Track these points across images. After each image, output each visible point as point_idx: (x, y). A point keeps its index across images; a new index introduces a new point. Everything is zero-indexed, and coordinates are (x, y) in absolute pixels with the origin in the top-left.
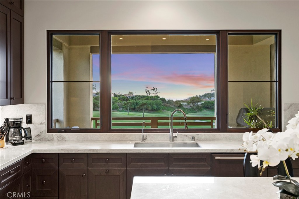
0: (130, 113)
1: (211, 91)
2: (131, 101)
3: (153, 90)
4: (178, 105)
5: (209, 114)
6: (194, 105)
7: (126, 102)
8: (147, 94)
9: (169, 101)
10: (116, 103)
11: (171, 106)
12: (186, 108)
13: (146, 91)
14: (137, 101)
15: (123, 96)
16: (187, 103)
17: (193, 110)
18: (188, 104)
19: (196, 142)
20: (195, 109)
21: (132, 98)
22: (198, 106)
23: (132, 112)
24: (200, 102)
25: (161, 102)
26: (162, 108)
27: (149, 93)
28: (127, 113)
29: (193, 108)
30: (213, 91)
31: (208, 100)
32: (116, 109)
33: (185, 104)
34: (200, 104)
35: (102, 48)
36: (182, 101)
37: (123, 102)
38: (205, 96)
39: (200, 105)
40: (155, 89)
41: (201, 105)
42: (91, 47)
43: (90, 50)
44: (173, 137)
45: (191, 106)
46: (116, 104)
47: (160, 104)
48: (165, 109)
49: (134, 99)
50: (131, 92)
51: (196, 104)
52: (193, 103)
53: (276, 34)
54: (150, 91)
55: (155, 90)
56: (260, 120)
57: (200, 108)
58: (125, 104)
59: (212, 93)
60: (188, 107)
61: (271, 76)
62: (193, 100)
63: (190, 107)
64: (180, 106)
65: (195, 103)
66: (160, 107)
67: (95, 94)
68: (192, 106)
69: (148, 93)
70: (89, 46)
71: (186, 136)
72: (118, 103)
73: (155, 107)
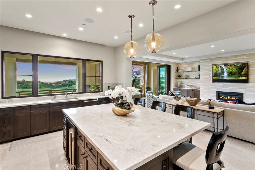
0: (23, 89)
2: (24, 84)
4: (51, 85)
6: (58, 85)
7: (21, 84)
9: (46, 83)
11: (47, 86)
14: (28, 84)
15: (19, 81)
17: (58, 87)
18: (56, 85)
19: (76, 97)
21: (25, 82)
22: (60, 85)
23: (25, 89)
25: (42, 84)
26: (42, 87)
28: (22, 90)
29: (57, 86)
31: (64, 83)
33: (54, 85)
34: (61, 84)
35: (34, 60)
36: (52, 83)
37: (19, 84)
38: (63, 81)
42: (16, 59)
43: (16, 60)
44: (67, 96)
49: (26, 83)
50: (24, 79)
51: (59, 85)
53: (101, 62)
56: (94, 89)
58: (21, 85)
60: (56, 86)
61: (99, 75)
62: (58, 83)
64: (52, 86)
68: (57, 85)
70: (16, 58)
71: (72, 95)
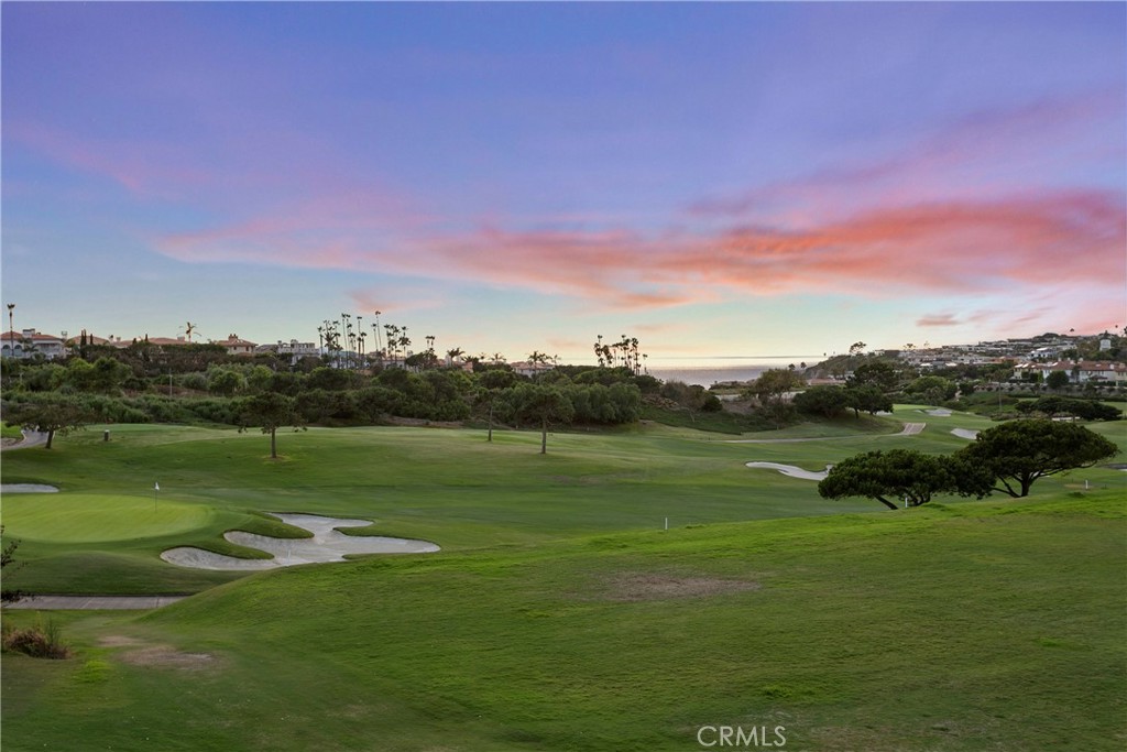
1: (852, 348)
3: (620, 344)
4: (704, 402)
5: (822, 436)
6: (764, 403)
8: (601, 360)
9: (670, 386)
10: (463, 394)
11: (677, 407)
12: (736, 414)
13: (598, 350)
16: (741, 392)
17: (759, 421)
18: (745, 399)
20: (767, 418)
21: (537, 377)
22: (780, 406)
24: (788, 389)
25: (636, 393)
26: (638, 412)
27: (609, 357)
28: (485, 433)
29: (760, 412)
30: (857, 349)
31: (833, 380)
32: (459, 418)
33: (731, 397)
34: (788, 396)
38: (826, 366)
39: (789, 402)
40: (628, 341)
41: (794, 400)
45: (753, 406)
46: (461, 399)
47: (632, 399)
48: (651, 418)
51: (773, 397)
52: (761, 394)
54: (611, 350)
55: (630, 345)
57: (788, 412)
59: (854, 354)
60: (743, 410)
63: (752, 411)
64: (713, 406)
65: (767, 393)
66: (631, 408)
67: (403, 364)
68: (759, 404)
69: (603, 356)
72: (471, 394)
73: (612, 410)
